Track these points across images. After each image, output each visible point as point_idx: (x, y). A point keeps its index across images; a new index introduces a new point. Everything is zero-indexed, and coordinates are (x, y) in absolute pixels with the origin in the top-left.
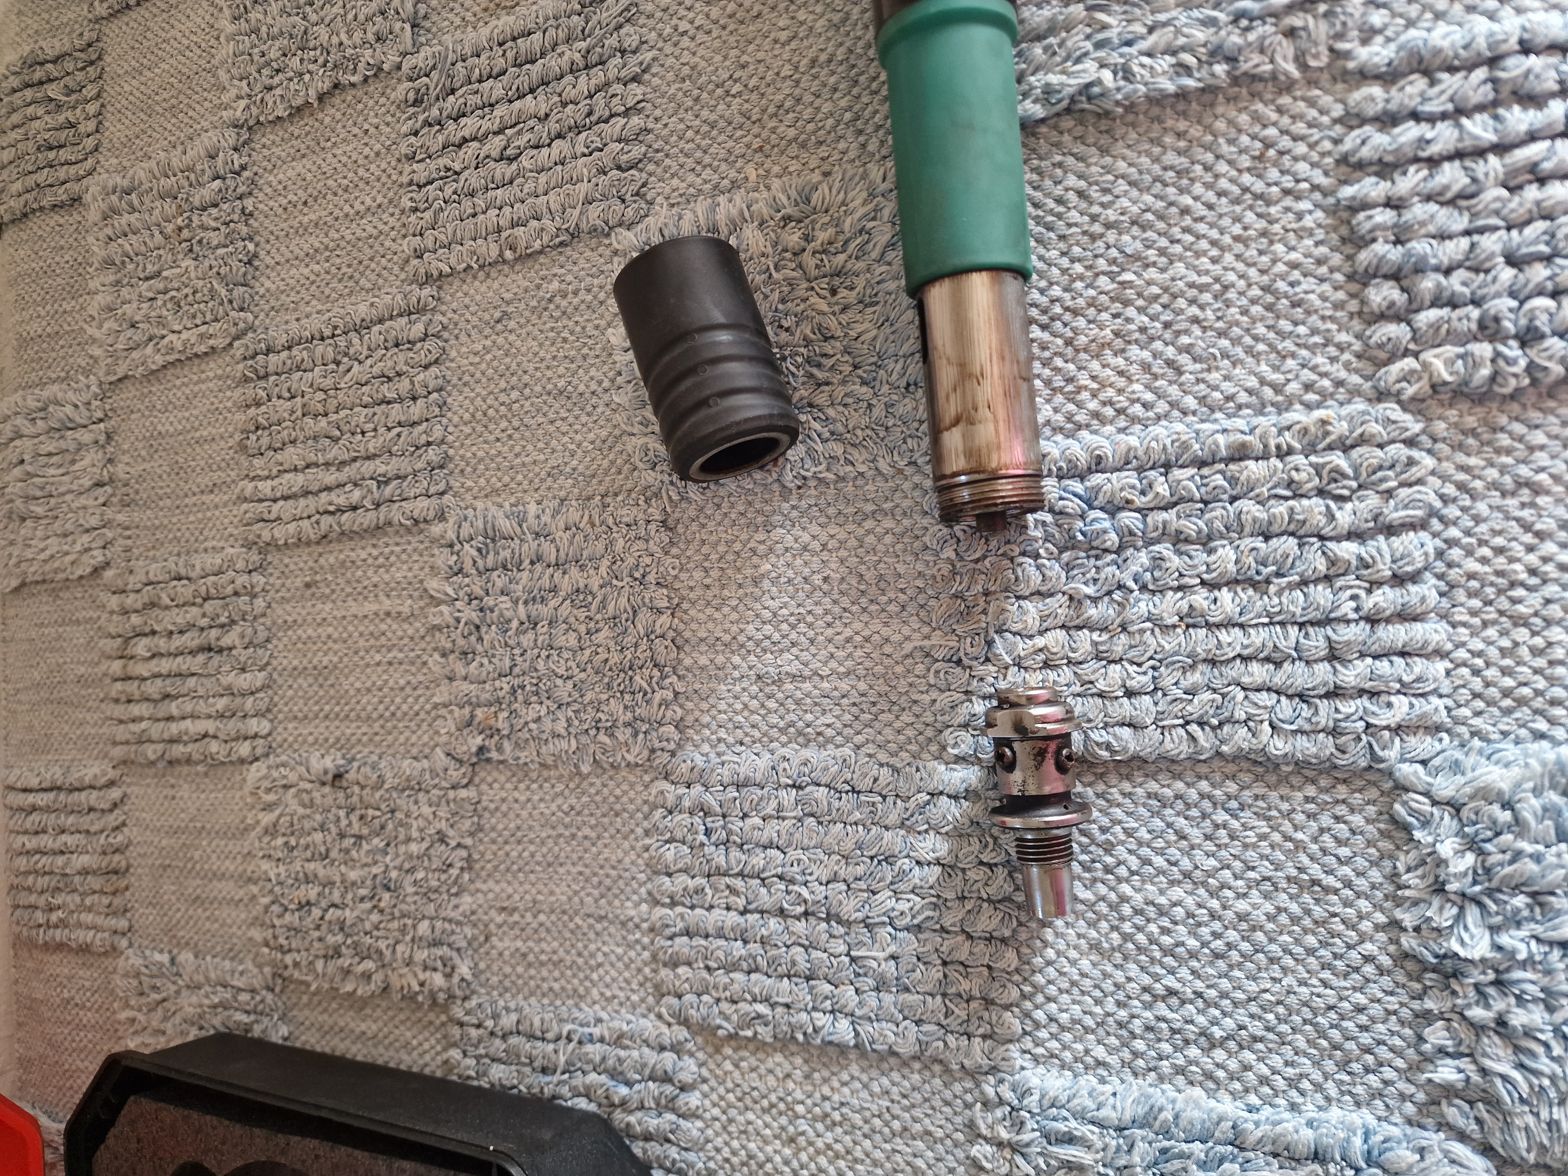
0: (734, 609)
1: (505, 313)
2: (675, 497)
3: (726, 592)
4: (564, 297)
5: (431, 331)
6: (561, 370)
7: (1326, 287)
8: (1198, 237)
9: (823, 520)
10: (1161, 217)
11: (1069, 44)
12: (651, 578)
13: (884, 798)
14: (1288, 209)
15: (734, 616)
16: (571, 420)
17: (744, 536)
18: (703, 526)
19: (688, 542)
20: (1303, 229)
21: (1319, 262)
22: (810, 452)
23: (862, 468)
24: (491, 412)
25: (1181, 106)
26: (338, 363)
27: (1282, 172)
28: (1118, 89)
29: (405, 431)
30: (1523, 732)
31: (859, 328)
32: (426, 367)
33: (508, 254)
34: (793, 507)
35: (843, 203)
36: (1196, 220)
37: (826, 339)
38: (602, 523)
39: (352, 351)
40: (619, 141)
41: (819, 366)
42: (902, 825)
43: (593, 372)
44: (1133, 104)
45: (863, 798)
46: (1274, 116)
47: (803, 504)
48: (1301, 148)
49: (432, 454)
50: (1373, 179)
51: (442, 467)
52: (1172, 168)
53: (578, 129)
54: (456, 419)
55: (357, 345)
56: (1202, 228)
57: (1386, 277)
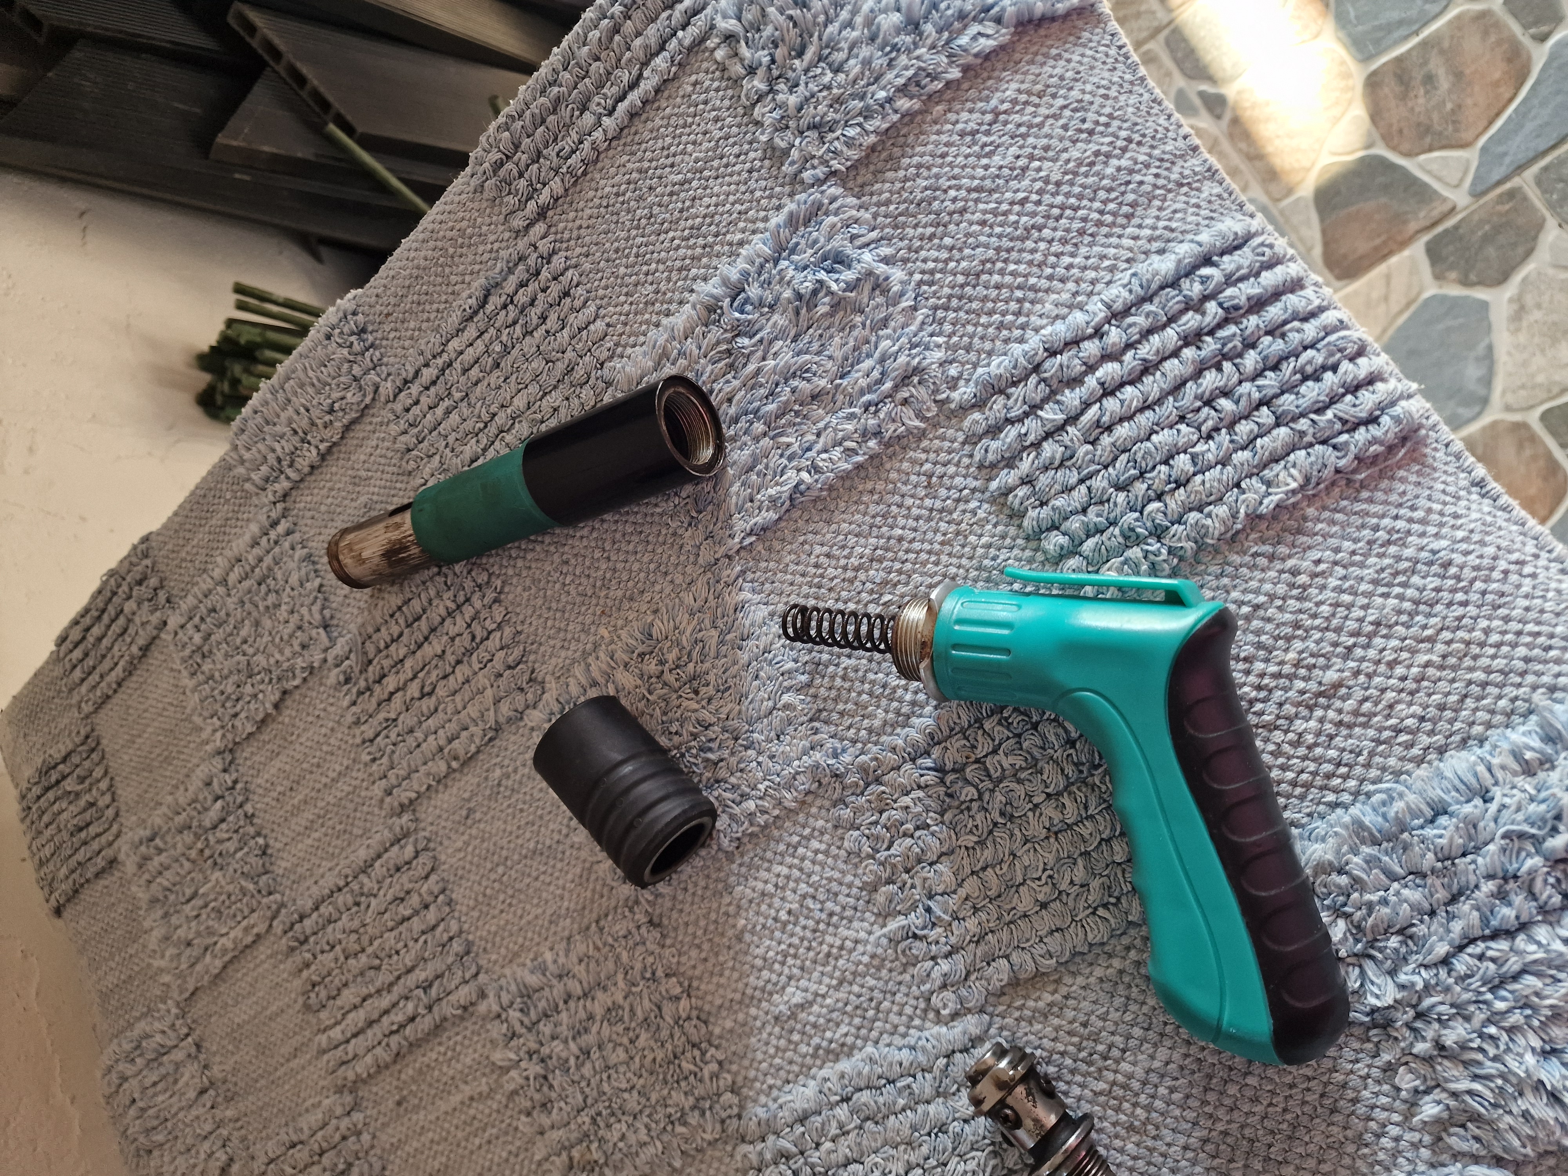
0: (733, 969)
1: (469, 809)
2: (651, 898)
3: (721, 959)
4: (508, 777)
5: (420, 847)
6: (528, 835)
7: (1016, 551)
8: (918, 553)
9: (766, 865)
10: (887, 550)
11: (771, 465)
12: (660, 973)
13: (914, 1077)
14: (964, 511)
15: (736, 975)
16: (550, 871)
17: (715, 905)
18: (681, 911)
19: (676, 929)
20: (980, 520)
21: (1003, 537)
22: (732, 817)
23: (776, 812)
24: (488, 891)
25: (863, 474)
26: (358, 904)
27: (949, 489)
28: (817, 481)
29: (429, 937)
30: (1321, 808)
31: (725, 710)
32: (427, 877)
33: (454, 764)
34: (741, 865)
35: (676, 628)
36: (910, 542)
37: (706, 728)
38: (605, 944)
39: (366, 890)
40: (502, 648)
41: (710, 750)
42: (938, 1095)
43: (551, 826)
44: (831, 486)
45: (899, 1085)
46: (923, 456)
47: (746, 859)
48: (952, 469)
49: (457, 946)
50: (1006, 471)
51: (468, 953)
52: (877, 514)
53: (469, 652)
54: (464, 909)
55: (368, 884)
56: (916, 546)
57: (1048, 530)
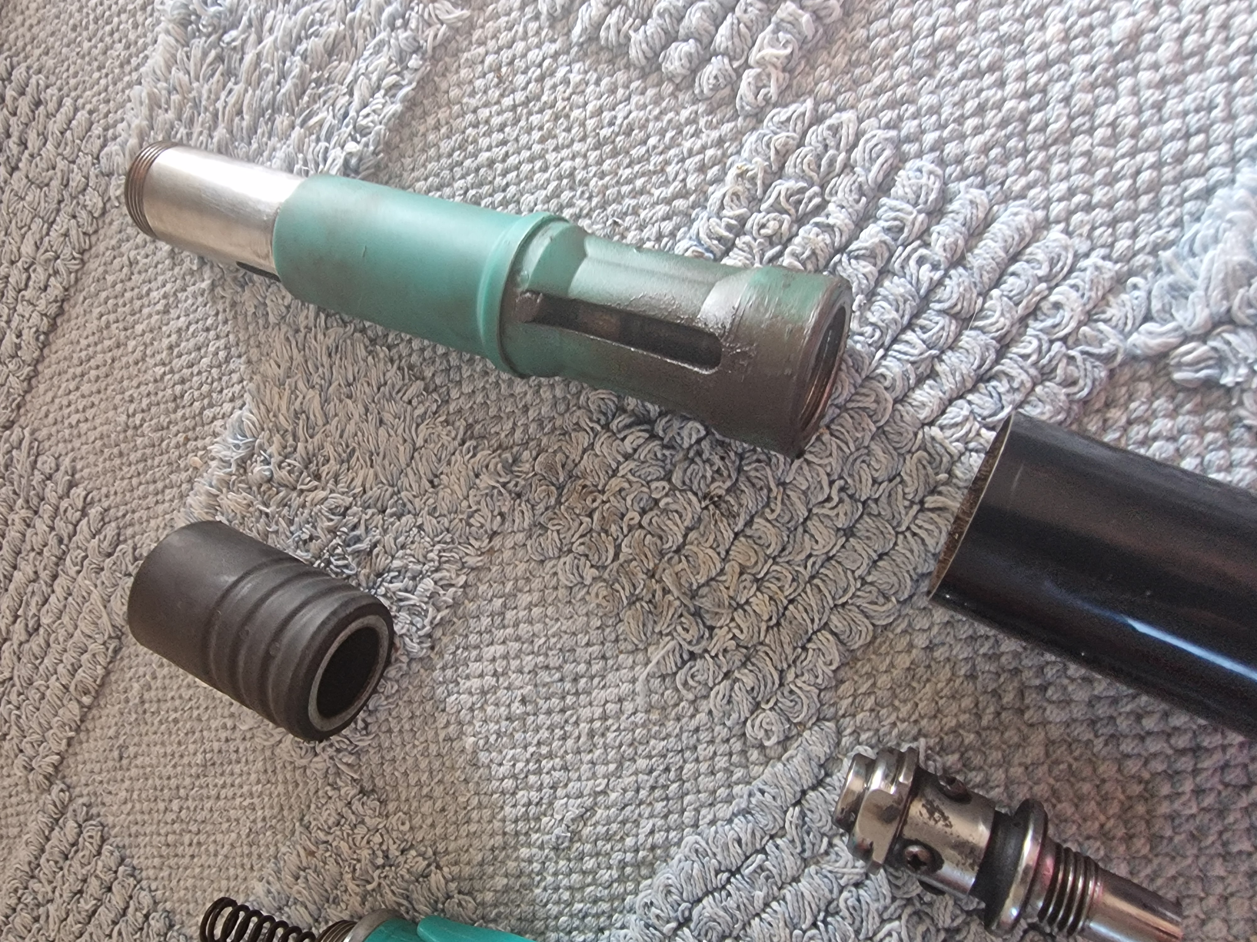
0: (480, 806)
1: (120, 747)
2: (351, 759)
3: (461, 799)
4: (149, 689)
5: (80, 820)
6: (192, 748)
8: (517, 168)
9: (474, 653)
10: (481, 185)
12: (394, 852)
13: (763, 851)
14: (554, 87)
15: (487, 813)
16: (229, 781)
17: (431, 734)
18: (394, 760)
19: (395, 787)
20: (577, 86)
22: (413, 610)
23: (462, 580)
24: (171, 838)
25: (419, 111)
26: (36, 920)
27: (525, 72)
28: (367, 145)
29: (122, 925)
31: (358, 482)
32: (99, 853)
33: (86, 700)
34: (443, 669)
36: (504, 160)
37: (344, 515)
38: (317, 843)
39: (40, 898)
41: (358, 540)
42: (806, 863)
43: (214, 724)
44: (387, 144)
45: (746, 872)
46: (482, 50)
47: (448, 657)
48: (520, 46)
49: (156, 924)
50: (584, 7)
51: (171, 926)
52: (453, 150)
53: (61, 559)
54: (151, 872)
55: (41, 888)
56: (513, 160)
